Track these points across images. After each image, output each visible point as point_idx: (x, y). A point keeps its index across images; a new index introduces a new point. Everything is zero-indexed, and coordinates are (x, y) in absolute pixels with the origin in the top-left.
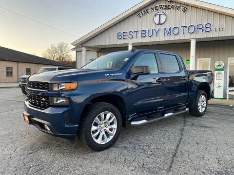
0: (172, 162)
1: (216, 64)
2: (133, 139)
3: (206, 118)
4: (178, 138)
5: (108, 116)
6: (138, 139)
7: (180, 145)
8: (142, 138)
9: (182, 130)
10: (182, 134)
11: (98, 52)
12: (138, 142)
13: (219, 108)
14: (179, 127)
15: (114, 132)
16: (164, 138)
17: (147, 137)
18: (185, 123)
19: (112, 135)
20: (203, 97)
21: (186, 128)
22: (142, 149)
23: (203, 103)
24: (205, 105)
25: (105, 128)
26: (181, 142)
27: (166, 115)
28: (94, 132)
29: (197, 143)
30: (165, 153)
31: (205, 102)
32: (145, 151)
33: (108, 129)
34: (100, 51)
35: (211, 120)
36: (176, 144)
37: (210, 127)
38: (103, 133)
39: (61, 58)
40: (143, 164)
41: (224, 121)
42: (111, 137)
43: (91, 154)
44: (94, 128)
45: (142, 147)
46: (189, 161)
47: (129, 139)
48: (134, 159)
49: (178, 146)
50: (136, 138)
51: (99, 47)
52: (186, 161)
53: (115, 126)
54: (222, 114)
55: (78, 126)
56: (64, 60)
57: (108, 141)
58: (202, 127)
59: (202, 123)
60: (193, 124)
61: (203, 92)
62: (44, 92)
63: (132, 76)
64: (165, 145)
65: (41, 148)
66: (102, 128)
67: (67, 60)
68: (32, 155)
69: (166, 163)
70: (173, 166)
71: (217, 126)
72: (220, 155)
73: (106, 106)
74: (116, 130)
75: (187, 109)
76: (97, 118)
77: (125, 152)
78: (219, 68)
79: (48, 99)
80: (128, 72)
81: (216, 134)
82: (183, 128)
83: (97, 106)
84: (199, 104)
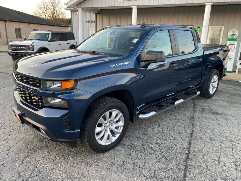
0: (186, 167)
1: (230, 33)
2: (140, 132)
3: (216, 100)
4: (189, 132)
5: (114, 113)
6: (146, 133)
7: (193, 142)
8: (149, 130)
9: (192, 118)
10: (193, 124)
11: (96, 14)
12: (146, 138)
13: (228, 85)
14: (188, 113)
15: (120, 130)
16: (174, 130)
17: (155, 130)
18: (194, 107)
19: (118, 133)
20: (216, 78)
21: (197, 115)
22: (152, 148)
23: (214, 83)
24: (216, 86)
25: (111, 127)
26: (193, 137)
27: (177, 103)
28: (98, 134)
29: (211, 139)
30: (177, 154)
31: (217, 82)
32: (155, 151)
33: (113, 127)
34: (99, 13)
35: (222, 103)
36: (187, 139)
37: (221, 114)
38: (109, 132)
39: (54, 16)
40: (155, 172)
41: (236, 105)
42: (117, 136)
43: (94, 157)
44: (98, 129)
45: (151, 146)
46: (204, 166)
47: (136, 132)
48: (143, 164)
49: (190, 144)
50: (143, 130)
51: (98, 8)
52: (200, 166)
53: (121, 123)
54: (233, 94)
55: (79, 130)
56: (57, 18)
57: (113, 141)
58: (213, 113)
59: (213, 108)
60: (203, 109)
61: (216, 71)
62: (35, 90)
63: (143, 64)
64: (176, 142)
65: (38, 149)
66: (107, 127)
67: (61, 18)
68: (27, 159)
69: (179, 170)
70: (188, 174)
71: (230, 112)
72: (237, 157)
73: (112, 104)
74: (122, 128)
75: (198, 93)
76: (101, 118)
77: (133, 154)
78: (232, 37)
79: (41, 99)
80: (138, 58)
81: (229, 124)
82: (194, 116)
83: (102, 105)
84: (210, 85)
